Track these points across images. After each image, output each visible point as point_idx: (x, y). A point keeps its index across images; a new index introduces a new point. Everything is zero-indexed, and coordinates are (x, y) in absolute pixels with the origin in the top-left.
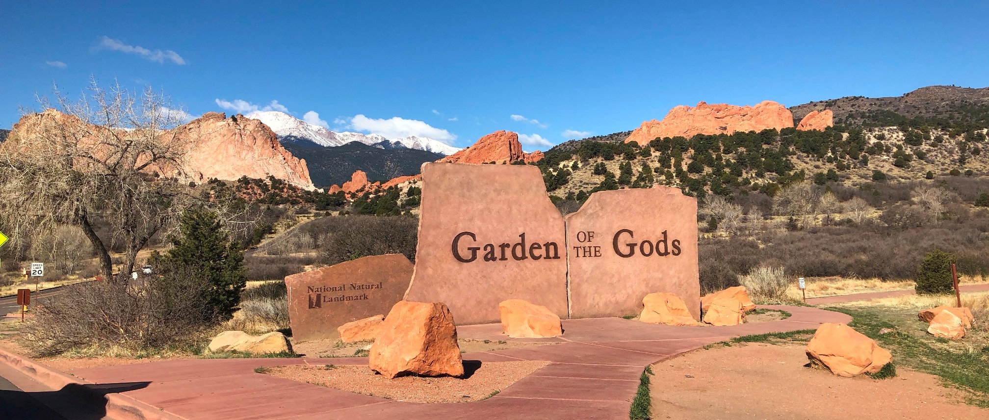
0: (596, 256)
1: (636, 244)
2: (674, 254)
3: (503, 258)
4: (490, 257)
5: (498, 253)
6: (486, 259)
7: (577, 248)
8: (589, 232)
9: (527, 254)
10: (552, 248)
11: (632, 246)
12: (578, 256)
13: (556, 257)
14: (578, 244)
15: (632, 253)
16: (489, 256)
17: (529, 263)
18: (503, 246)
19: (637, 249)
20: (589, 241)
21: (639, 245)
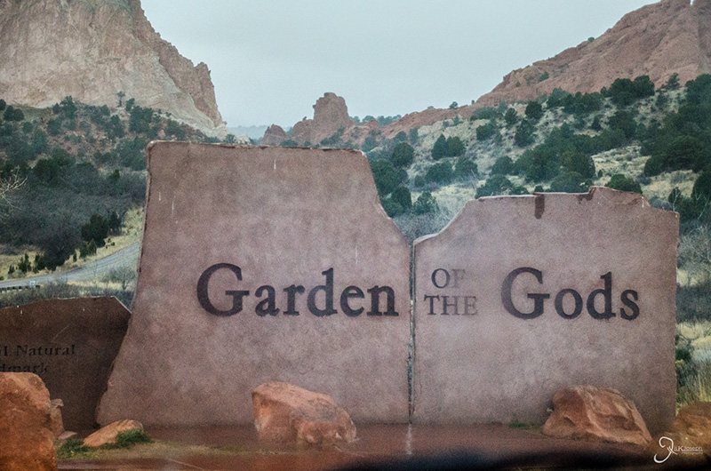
0: (466, 313)
1: (548, 296)
2: (624, 315)
3: (291, 311)
4: (267, 308)
5: (281, 301)
6: (259, 310)
7: (432, 298)
8: (456, 271)
9: (337, 305)
10: (383, 297)
11: (539, 299)
12: (432, 313)
13: (391, 311)
14: (433, 291)
15: (538, 311)
16: (266, 306)
17: (339, 322)
18: (292, 291)
19: (549, 306)
20: (456, 286)
21: (553, 296)
